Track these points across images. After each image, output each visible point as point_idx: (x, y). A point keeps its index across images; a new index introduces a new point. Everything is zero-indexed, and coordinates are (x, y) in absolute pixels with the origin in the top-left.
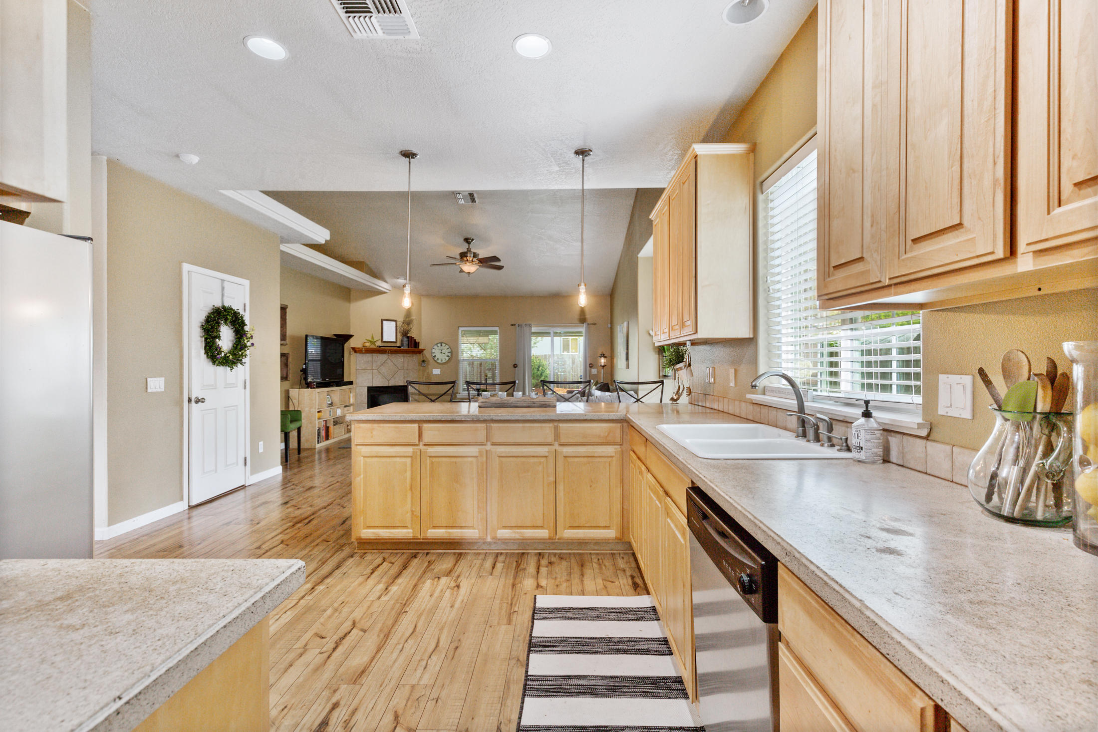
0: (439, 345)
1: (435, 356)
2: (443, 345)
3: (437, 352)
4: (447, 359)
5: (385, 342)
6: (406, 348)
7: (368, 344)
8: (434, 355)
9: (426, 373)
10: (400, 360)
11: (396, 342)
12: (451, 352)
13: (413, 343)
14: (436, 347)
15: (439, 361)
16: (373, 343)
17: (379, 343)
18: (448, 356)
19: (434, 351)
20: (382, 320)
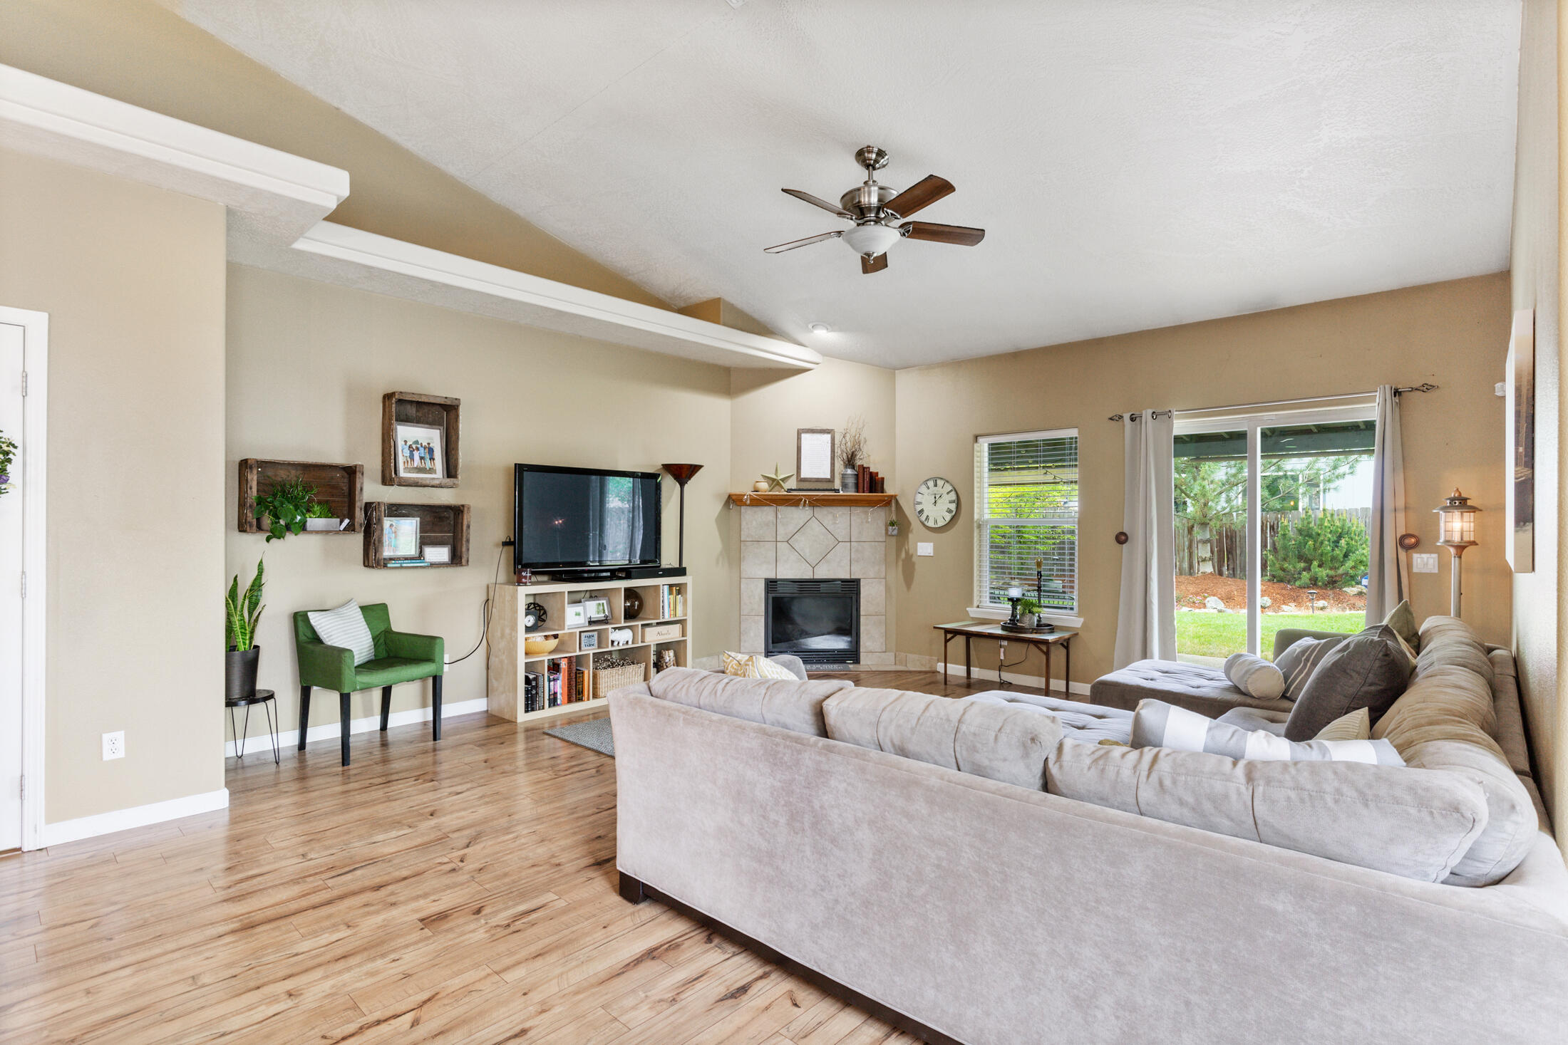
0: (931, 484)
1: (921, 512)
2: (940, 483)
3: (925, 500)
4: (948, 517)
5: (805, 480)
6: (851, 493)
7: (764, 486)
8: (919, 508)
9: (903, 555)
10: (839, 520)
11: (831, 480)
12: (958, 502)
13: (867, 478)
14: (923, 489)
15: (931, 524)
16: (774, 483)
17: (792, 484)
18: (949, 511)
19: (919, 498)
20: (800, 432)
